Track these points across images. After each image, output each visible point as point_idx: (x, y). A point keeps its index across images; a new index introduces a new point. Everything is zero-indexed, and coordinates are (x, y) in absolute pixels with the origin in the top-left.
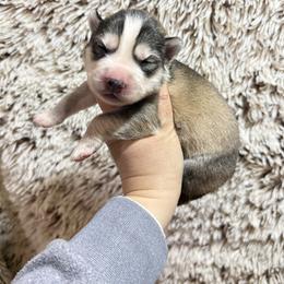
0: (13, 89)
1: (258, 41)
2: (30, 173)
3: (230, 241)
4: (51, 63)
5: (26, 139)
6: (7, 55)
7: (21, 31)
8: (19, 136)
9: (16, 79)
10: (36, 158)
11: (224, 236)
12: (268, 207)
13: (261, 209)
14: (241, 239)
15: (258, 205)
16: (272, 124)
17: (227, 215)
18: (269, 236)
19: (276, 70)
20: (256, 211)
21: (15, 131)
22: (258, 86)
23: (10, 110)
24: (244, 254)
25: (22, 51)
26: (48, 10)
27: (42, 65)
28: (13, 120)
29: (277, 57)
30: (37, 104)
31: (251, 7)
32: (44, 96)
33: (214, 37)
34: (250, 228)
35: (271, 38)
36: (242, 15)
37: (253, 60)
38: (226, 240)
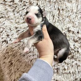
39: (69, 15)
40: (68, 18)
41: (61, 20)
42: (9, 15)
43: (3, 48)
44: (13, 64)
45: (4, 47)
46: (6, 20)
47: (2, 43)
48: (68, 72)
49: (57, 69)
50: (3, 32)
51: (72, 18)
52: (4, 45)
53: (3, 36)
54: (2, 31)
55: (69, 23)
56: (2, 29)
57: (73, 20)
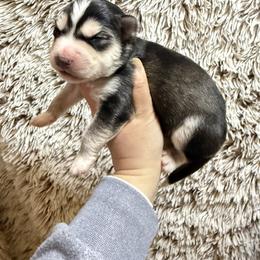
0: (13, 73)
1: (223, 36)
2: (26, 145)
3: (198, 203)
4: (46, 51)
5: (23, 116)
6: (7, 43)
7: (21, 24)
8: (17, 114)
9: (15, 64)
10: (32, 133)
11: (193, 199)
12: (230, 174)
13: (225, 176)
14: (208, 202)
15: (222, 173)
16: (234, 105)
17: (196, 181)
18: (232, 200)
19: (238, 60)
20: (221, 178)
21: (14, 109)
22: (222, 74)
23: (9, 91)
24: (210, 215)
25: (21, 41)
26: (44, 7)
27: (38, 53)
28: (12, 100)
29: (239, 50)
30: (33, 86)
31: (217, 8)
32: (40, 80)
33: (186, 33)
34: (216, 193)
35: (233, 34)
36: (209, 15)
37: (218, 52)
38: (195, 203)
39: (220, 22)
40: (217, 31)
41: (193, 41)
42: (27, 37)
43: (18, 138)
44: (54, 184)
45: (23, 136)
46: (22, 52)
47: (15, 124)
48: (228, 200)
49: (192, 191)
50: (15, 89)
51: (231, 32)
52: (22, 129)
53: (16, 103)
54: (13, 87)
55: (220, 48)
56: (9, 82)
57: (231, 37)
